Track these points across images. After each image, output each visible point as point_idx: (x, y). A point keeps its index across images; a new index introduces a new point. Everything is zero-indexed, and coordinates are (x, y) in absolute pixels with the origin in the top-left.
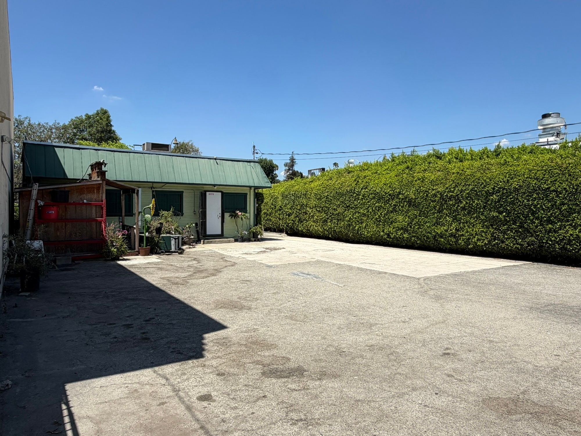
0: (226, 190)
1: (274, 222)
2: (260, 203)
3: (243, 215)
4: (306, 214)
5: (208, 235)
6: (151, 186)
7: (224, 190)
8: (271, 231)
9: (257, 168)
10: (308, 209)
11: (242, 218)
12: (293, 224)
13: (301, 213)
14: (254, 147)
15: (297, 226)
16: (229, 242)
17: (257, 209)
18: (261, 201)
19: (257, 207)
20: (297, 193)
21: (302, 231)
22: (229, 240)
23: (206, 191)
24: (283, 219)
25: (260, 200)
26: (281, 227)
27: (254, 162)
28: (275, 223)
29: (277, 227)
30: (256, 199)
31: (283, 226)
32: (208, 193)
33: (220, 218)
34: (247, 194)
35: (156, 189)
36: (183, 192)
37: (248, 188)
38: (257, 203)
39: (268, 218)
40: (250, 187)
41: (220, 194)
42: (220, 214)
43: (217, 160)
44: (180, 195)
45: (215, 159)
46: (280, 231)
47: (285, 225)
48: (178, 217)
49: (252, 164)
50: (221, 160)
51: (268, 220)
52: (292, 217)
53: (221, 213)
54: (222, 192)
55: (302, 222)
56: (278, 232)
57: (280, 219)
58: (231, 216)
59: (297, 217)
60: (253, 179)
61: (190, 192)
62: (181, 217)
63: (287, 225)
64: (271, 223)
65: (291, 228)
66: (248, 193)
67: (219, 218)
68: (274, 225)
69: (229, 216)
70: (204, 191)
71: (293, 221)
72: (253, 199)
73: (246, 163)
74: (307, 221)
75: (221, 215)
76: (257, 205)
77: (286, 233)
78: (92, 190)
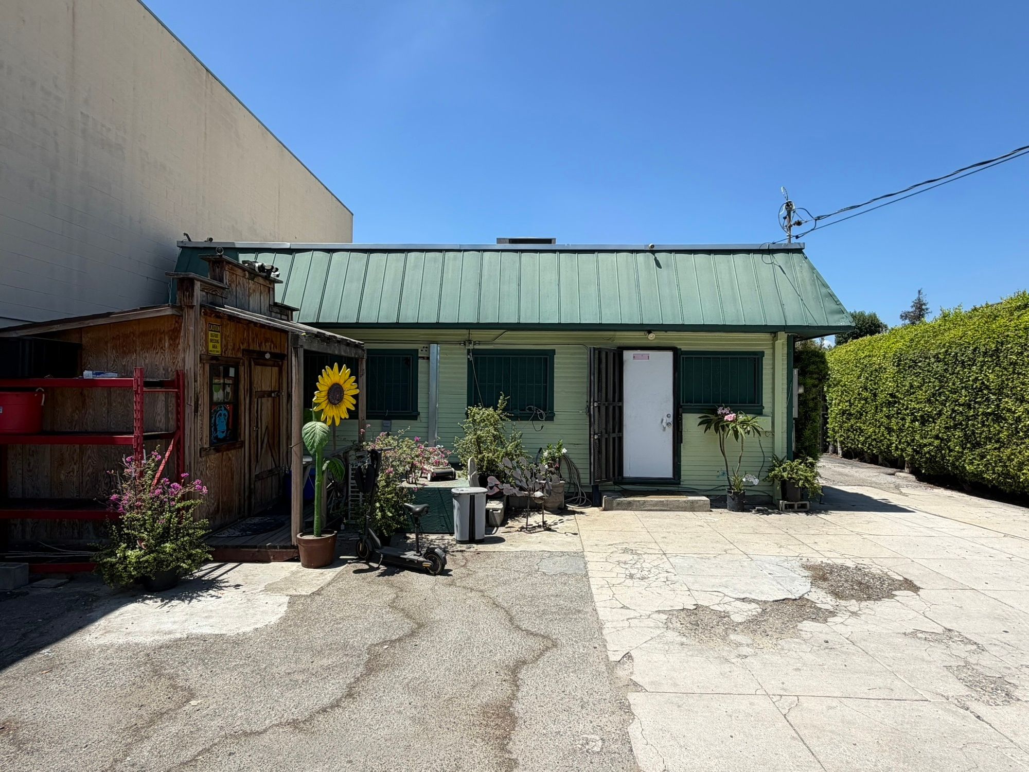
0: (687, 343)
1: (869, 437)
2: (810, 381)
3: (743, 423)
4: (998, 418)
5: (626, 478)
6: (466, 337)
7: (685, 344)
8: (863, 460)
9: (798, 268)
10: (1009, 403)
11: (736, 433)
12: (940, 449)
13: (975, 417)
14: (789, 205)
15: (957, 458)
16: (692, 507)
17: (803, 402)
18: (815, 376)
19: (799, 395)
20: (953, 351)
21: (979, 475)
22: (693, 502)
23: (621, 350)
24: (901, 430)
25: (812, 373)
26: (896, 454)
27: (787, 251)
28: (875, 439)
29: (881, 452)
30: (796, 372)
31: (902, 450)
32: (628, 355)
33: (670, 430)
34: (762, 354)
35: (477, 347)
36: (553, 352)
37: (767, 336)
38: (799, 384)
39: (852, 426)
40: (773, 330)
41: (670, 355)
42: (668, 416)
43: (657, 255)
44: (545, 359)
45: (653, 251)
46: (894, 463)
47: (909, 450)
48: (538, 425)
49: (779, 257)
50: (670, 251)
51: (852, 429)
52: (936, 427)
53: (671, 412)
54: (674, 350)
55: (978, 445)
56: (886, 466)
57: (890, 430)
58: (706, 423)
59: (955, 427)
60: (782, 305)
61: (575, 354)
62: (547, 425)
63: (914, 450)
64: (862, 439)
65: (932, 460)
66: (768, 353)
67: (664, 428)
68: (870, 445)
69: (700, 424)
70: (619, 348)
71: (942, 440)
72: (785, 372)
73: (758, 257)
74: (1003, 445)
75: (671, 420)
76: (801, 391)
77: (911, 473)
78: (158, 340)
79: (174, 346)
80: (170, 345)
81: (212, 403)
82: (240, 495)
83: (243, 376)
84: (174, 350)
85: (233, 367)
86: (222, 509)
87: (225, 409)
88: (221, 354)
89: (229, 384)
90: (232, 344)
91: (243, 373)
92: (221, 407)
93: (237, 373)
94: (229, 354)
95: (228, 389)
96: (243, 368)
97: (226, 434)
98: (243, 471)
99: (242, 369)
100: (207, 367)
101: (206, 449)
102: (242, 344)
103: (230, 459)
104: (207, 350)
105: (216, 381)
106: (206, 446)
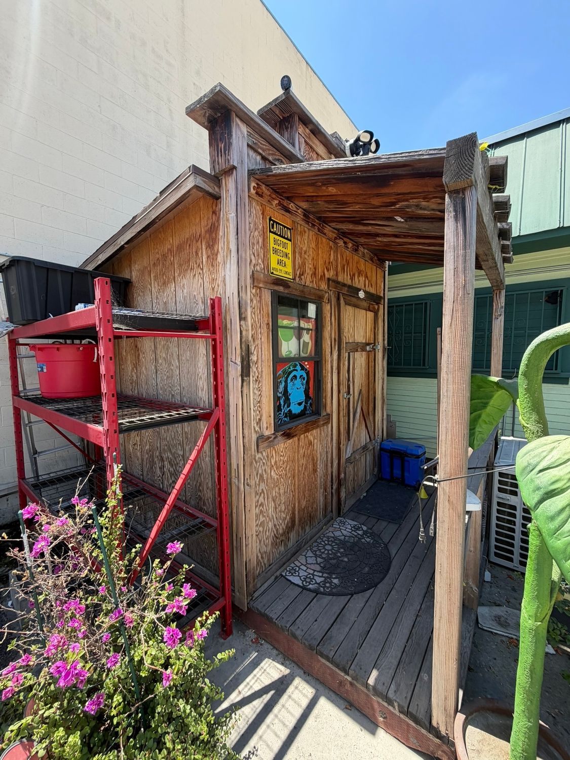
78: (194, 254)
79: (212, 257)
80: (208, 257)
81: (278, 360)
82: (325, 490)
83: (328, 319)
84: (213, 265)
85: (313, 303)
86: (300, 520)
87: (303, 368)
88: (294, 279)
89: (308, 330)
90: (310, 266)
91: (329, 315)
92: (295, 366)
93: (319, 312)
94: (307, 280)
95: (306, 337)
96: (329, 307)
97: (305, 407)
98: (330, 456)
99: (327, 308)
100: (267, 297)
101: (269, 438)
102: (328, 270)
103: (310, 443)
104: (268, 267)
105: (285, 322)
106: (267, 433)
